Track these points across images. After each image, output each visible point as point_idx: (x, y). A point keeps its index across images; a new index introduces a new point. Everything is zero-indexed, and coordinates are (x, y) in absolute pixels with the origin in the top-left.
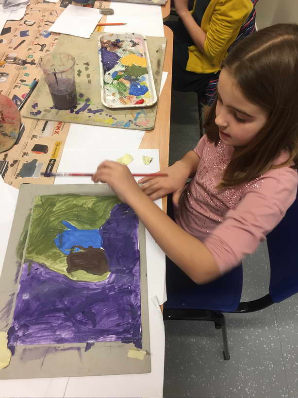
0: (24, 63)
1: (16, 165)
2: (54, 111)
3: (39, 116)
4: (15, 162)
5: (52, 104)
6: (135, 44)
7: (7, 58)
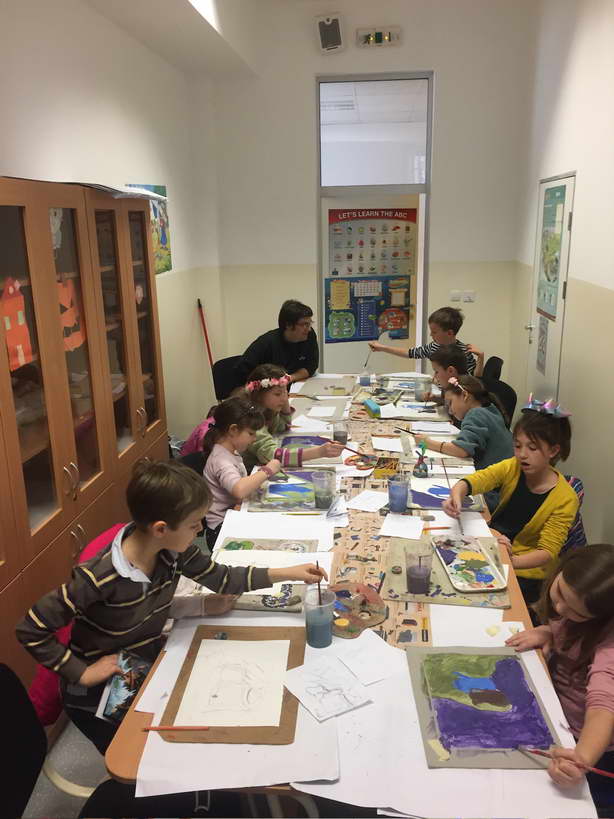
0: (366, 560)
1: (393, 634)
2: (410, 595)
3: (397, 599)
4: (391, 632)
5: (406, 590)
6: (466, 544)
7: (348, 557)
